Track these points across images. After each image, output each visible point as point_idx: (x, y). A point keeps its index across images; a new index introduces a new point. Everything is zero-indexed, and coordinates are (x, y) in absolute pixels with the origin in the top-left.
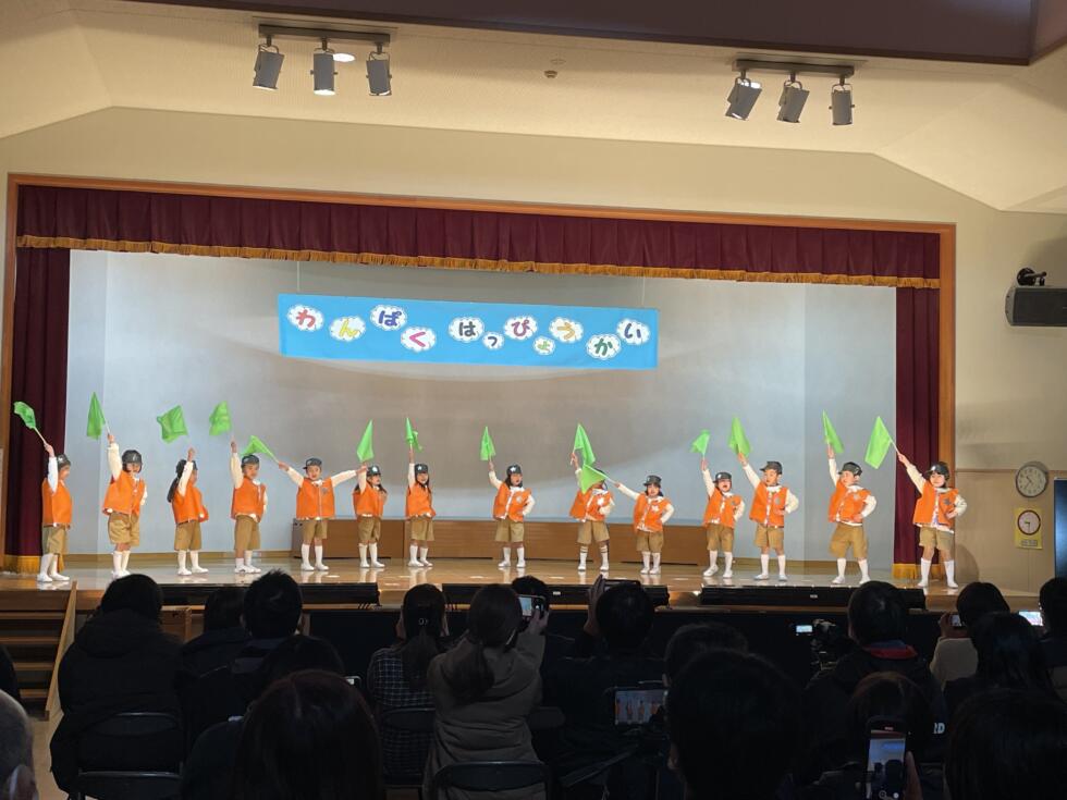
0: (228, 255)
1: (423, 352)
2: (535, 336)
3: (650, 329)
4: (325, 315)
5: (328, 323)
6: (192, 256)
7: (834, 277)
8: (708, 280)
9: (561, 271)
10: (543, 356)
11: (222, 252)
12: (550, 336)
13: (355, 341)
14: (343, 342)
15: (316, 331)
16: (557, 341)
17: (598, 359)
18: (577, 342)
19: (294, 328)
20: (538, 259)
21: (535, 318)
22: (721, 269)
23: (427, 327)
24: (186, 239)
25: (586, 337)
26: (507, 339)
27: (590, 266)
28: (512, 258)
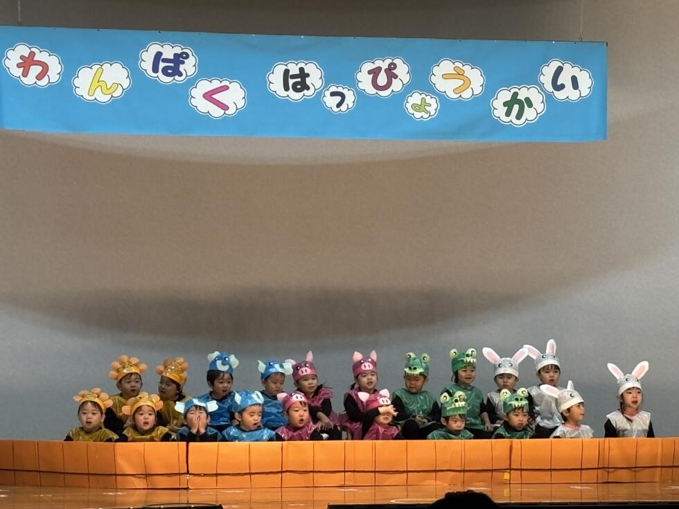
1: (225, 119)
2: (408, 89)
3: (594, 75)
4: (63, 61)
5: (69, 73)
10: (421, 122)
12: (430, 89)
13: (114, 102)
14: (95, 104)
15: (51, 86)
16: (442, 97)
17: (510, 127)
18: (475, 99)
19: (16, 83)
21: (406, 61)
23: (232, 78)
25: (490, 91)
26: (360, 95)
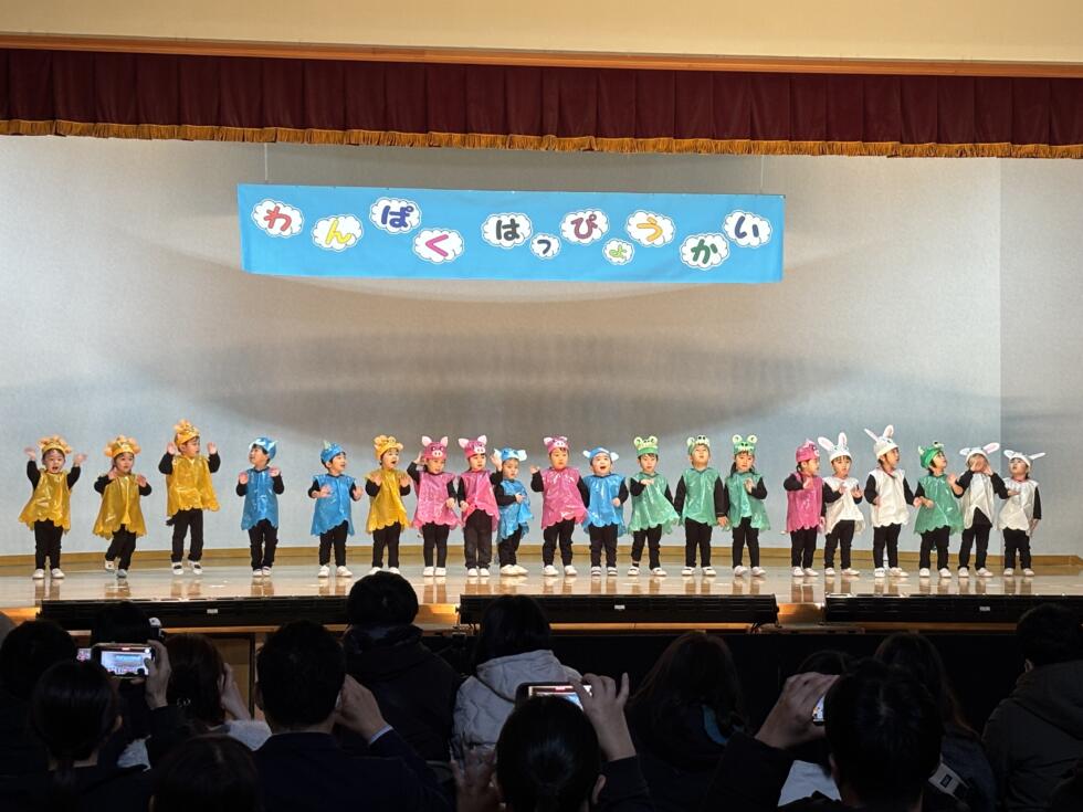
0: (163, 137)
1: (444, 265)
2: (606, 238)
3: (772, 225)
4: (304, 215)
5: (309, 225)
6: (112, 139)
7: (1030, 147)
8: (845, 157)
9: (632, 149)
10: (618, 266)
11: (154, 131)
12: (627, 238)
13: (348, 250)
14: (331, 252)
15: (293, 238)
16: (637, 245)
17: (697, 271)
18: (666, 246)
19: (263, 233)
20: (599, 133)
21: (605, 212)
22: (864, 141)
23: (451, 228)
24: (103, 116)
25: (679, 239)
26: (564, 242)
27: (674, 141)
28: (563, 131)
